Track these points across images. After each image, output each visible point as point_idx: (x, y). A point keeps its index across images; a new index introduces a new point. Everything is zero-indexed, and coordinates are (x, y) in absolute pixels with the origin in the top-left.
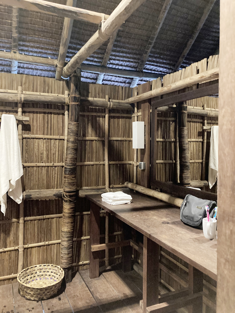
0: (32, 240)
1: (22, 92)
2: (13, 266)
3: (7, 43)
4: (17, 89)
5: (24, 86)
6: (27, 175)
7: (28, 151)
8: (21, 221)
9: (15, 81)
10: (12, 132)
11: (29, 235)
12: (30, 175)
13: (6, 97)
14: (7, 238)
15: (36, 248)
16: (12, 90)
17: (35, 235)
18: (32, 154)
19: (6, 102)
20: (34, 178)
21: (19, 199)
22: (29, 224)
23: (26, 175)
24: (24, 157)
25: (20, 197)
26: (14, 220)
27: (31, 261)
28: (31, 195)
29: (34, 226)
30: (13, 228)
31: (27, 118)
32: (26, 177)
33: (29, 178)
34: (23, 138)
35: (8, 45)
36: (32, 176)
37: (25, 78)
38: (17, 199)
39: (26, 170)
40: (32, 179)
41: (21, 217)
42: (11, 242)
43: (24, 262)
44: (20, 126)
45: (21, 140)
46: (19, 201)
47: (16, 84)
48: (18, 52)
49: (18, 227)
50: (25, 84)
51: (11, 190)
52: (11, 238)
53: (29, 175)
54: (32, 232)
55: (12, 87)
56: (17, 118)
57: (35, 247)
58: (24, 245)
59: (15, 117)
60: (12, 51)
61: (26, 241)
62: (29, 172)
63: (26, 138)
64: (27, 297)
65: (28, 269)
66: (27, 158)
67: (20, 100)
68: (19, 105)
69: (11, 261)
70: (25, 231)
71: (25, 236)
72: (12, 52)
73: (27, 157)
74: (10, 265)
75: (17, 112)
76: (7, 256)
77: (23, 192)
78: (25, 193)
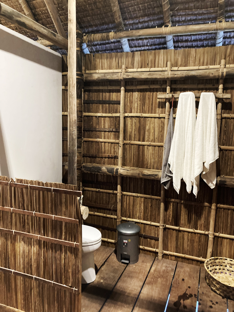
0: (224, 230)
1: (225, 66)
2: (202, 250)
3: (213, 13)
4: (220, 64)
5: (228, 59)
6: (224, 159)
7: (227, 132)
8: (213, 207)
9: (218, 55)
10: (210, 111)
11: (220, 224)
12: (227, 160)
13: (207, 74)
14: (198, 220)
15: (228, 240)
16: (214, 65)
17: (227, 225)
18: (231, 136)
19: (207, 80)
20: (231, 163)
21: (212, 183)
22: (222, 212)
23: (222, 159)
24: (222, 139)
25: (213, 181)
26: (206, 204)
27: (221, 251)
28: (226, 182)
29: (228, 215)
30: (204, 212)
31: (228, 96)
32: (222, 161)
33: (225, 163)
34: (222, 118)
35: (213, 15)
36: (229, 161)
37: (230, 49)
38: (210, 183)
39: (223, 153)
40: (229, 163)
41: (214, 203)
42: (202, 225)
43: (214, 250)
44: (220, 105)
45: (220, 120)
46: (212, 186)
47: (219, 58)
48: (224, 20)
49: (209, 212)
50: (229, 56)
51: (204, 173)
52: (202, 221)
53: (225, 159)
54: (224, 222)
55: (215, 62)
56: (217, 96)
57: (227, 238)
58: (214, 232)
59: (215, 95)
60: (218, 20)
61: (217, 229)
62: (226, 156)
63: (225, 118)
64: (212, 288)
65: (217, 259)
66: (225, 141)
67: (222, 75)
68: (221, 81)
69: (200, 244)
70: (217, 218)
71: (217, 224)
72: (218, 22)
73: (225, 139)
74: (199, 247)
75: (217, 89)
76: (197, 238)
77: (217, 177)
78: (219, 179)
